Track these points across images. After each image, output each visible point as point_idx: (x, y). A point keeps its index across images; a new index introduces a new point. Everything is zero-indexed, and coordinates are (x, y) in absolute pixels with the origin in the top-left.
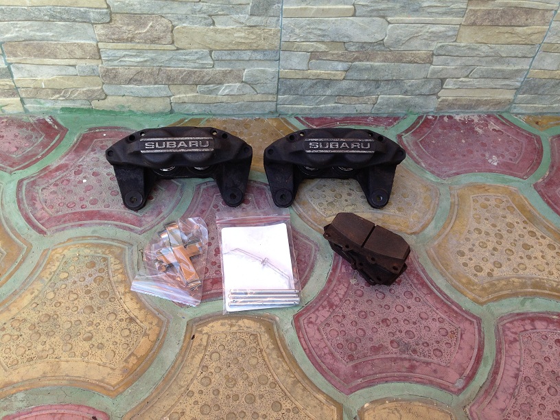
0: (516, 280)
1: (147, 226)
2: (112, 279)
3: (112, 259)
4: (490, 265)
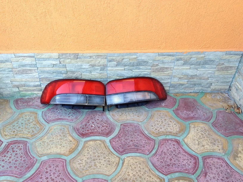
0: (165, 132)
1: (74, 121)
2: (66, 133)
3: (65, 129)
4: (159, 128)
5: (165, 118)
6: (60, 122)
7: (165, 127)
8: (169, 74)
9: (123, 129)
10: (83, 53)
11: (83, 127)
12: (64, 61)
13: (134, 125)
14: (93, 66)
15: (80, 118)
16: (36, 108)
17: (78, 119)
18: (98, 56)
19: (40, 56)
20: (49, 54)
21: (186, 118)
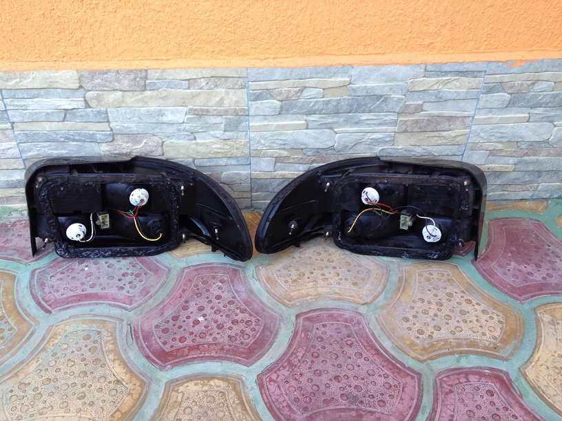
0: (453, 341)
1: (135, 304)
2: (104, 349)
3: (104, 333)
4: (431, 329)
5: (448, 291)
6: (86, 310)
7: (453, 323)
8: (458, 139)
9: (306, 330)
10: (164, 70)
11: (166, 326)
12: (98, 99)
13: (341, 316)
14: (200, 114)
15: (156, 293)
16: (16, 257)
17: (151, 297)
18: (217, 80)
19: (17, 83)
20: (46, 74)
21: (519, 288)
